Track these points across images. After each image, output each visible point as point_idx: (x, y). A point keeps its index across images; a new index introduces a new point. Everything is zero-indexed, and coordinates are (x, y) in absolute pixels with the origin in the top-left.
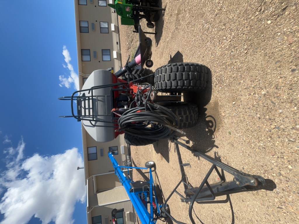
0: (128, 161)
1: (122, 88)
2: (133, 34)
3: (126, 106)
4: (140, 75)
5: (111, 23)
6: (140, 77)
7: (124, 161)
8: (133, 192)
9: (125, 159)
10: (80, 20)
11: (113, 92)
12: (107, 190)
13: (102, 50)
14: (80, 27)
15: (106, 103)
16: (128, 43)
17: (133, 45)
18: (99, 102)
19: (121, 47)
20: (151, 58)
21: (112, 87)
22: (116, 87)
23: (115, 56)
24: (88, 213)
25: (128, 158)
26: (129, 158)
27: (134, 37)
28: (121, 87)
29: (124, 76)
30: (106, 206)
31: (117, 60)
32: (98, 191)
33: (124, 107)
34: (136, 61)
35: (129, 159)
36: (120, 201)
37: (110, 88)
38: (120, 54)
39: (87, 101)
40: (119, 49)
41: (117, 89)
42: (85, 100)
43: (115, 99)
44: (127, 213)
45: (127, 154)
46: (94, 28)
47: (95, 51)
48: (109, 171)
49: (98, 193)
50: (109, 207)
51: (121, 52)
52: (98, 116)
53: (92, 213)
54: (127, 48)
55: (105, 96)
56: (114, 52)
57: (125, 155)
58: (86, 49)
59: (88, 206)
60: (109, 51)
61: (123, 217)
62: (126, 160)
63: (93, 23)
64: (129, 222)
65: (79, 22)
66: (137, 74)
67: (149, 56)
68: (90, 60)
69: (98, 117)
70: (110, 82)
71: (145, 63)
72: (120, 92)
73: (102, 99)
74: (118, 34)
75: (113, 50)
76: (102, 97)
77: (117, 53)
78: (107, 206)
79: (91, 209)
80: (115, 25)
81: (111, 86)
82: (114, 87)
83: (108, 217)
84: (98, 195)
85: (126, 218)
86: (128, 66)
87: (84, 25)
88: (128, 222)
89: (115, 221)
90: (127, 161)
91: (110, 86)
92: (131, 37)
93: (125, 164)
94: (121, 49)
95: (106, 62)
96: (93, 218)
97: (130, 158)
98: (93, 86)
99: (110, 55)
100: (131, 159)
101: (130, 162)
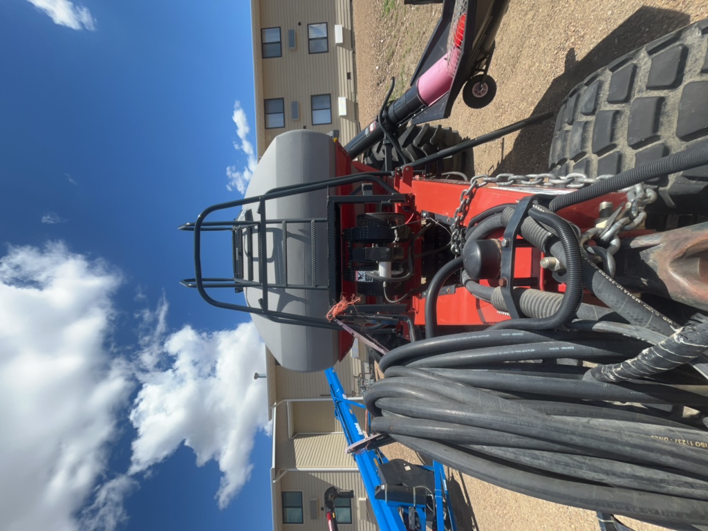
0: (368, 377)
1: (370, 193)
2: (395, 37)
3: (384, 263)
4: (422, 148)
5: (335, 24)
6: (419, 154)
7: (357, 375)
8: (384, 499)
9: (360, 372)
10: (263, 27)
11: (336, 207)
12: (316, 435)
13: (312, 96)
14: (263, 44)
15: (313, 246)
16: (377, 68)
17: (393, 68)
18: (289, 240)
19: (358, 86)
20: (488, 64)
21: (333, 189)
22: (346, 187)
23: (342, 110)
24: (274, 482)
25: (367, 370)
26: (370, 369)
27: (396, 45)
28: (366, 188)
29: (369, 155)
30: (313, 474)
31: (348, 121)
32: (298, 434)
33: (376, 268)
34: (421, 91)
35: (370, 373)
36: (344, 469)
37: (327, 195)
38: (356, 105)
39: (255, 236)
40: (352, 91)
41: (348, 198)
42: (250, 232)
43: (342, 233)
44: (361, 499)
45: (366, 359)
46: (293, 43)
47: (296, 102)
48: (322, 396)
49: (296, 438)
50: (319, 477)
51: (357, 98)
52: (288, 286)
53: (282, 482)
54: (375, 82)
55: (310, 222)
56: (340, 99)
57: (360, 361)
58: (274, 97)
59: (273, 466)
60: (328, 98)
61: (350, 507)
62: (363, 374)
63: (292, 29)
64: (365, 521)
65: (262, 31)
66: (413, 146)
67: (483, 59)
68: (283, 125)
69: (287, 291)
70: (326, 173)
71: (462, 90)
72: (359, 209)
73: (300, 230)
74: (351, 52)
75: (337, 95)
76: (300, 226)
77: (347, 101)
78: (316, 474)
79: (281, 473)
80: (344, 29)
81: (330, 186)
82: (339, 188)
83: (316, 499)
84: (297, 442)
85: (359, 512)
86: (387, 117)
87: (272, 37)
88: (362, 521)
89: (331, 517)
90: (363, 378)
91: (324, 187)
92: (387, 48)
93: (359, 382)
94: (358, 90)
95: (320, 126)
96: (283, 494)
97: (372, 370)
98: (274, 186)
99: (331, 108)
100: (374, 373)
101: (371, 378)
